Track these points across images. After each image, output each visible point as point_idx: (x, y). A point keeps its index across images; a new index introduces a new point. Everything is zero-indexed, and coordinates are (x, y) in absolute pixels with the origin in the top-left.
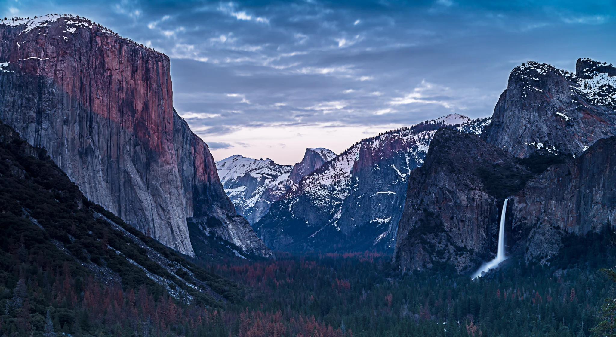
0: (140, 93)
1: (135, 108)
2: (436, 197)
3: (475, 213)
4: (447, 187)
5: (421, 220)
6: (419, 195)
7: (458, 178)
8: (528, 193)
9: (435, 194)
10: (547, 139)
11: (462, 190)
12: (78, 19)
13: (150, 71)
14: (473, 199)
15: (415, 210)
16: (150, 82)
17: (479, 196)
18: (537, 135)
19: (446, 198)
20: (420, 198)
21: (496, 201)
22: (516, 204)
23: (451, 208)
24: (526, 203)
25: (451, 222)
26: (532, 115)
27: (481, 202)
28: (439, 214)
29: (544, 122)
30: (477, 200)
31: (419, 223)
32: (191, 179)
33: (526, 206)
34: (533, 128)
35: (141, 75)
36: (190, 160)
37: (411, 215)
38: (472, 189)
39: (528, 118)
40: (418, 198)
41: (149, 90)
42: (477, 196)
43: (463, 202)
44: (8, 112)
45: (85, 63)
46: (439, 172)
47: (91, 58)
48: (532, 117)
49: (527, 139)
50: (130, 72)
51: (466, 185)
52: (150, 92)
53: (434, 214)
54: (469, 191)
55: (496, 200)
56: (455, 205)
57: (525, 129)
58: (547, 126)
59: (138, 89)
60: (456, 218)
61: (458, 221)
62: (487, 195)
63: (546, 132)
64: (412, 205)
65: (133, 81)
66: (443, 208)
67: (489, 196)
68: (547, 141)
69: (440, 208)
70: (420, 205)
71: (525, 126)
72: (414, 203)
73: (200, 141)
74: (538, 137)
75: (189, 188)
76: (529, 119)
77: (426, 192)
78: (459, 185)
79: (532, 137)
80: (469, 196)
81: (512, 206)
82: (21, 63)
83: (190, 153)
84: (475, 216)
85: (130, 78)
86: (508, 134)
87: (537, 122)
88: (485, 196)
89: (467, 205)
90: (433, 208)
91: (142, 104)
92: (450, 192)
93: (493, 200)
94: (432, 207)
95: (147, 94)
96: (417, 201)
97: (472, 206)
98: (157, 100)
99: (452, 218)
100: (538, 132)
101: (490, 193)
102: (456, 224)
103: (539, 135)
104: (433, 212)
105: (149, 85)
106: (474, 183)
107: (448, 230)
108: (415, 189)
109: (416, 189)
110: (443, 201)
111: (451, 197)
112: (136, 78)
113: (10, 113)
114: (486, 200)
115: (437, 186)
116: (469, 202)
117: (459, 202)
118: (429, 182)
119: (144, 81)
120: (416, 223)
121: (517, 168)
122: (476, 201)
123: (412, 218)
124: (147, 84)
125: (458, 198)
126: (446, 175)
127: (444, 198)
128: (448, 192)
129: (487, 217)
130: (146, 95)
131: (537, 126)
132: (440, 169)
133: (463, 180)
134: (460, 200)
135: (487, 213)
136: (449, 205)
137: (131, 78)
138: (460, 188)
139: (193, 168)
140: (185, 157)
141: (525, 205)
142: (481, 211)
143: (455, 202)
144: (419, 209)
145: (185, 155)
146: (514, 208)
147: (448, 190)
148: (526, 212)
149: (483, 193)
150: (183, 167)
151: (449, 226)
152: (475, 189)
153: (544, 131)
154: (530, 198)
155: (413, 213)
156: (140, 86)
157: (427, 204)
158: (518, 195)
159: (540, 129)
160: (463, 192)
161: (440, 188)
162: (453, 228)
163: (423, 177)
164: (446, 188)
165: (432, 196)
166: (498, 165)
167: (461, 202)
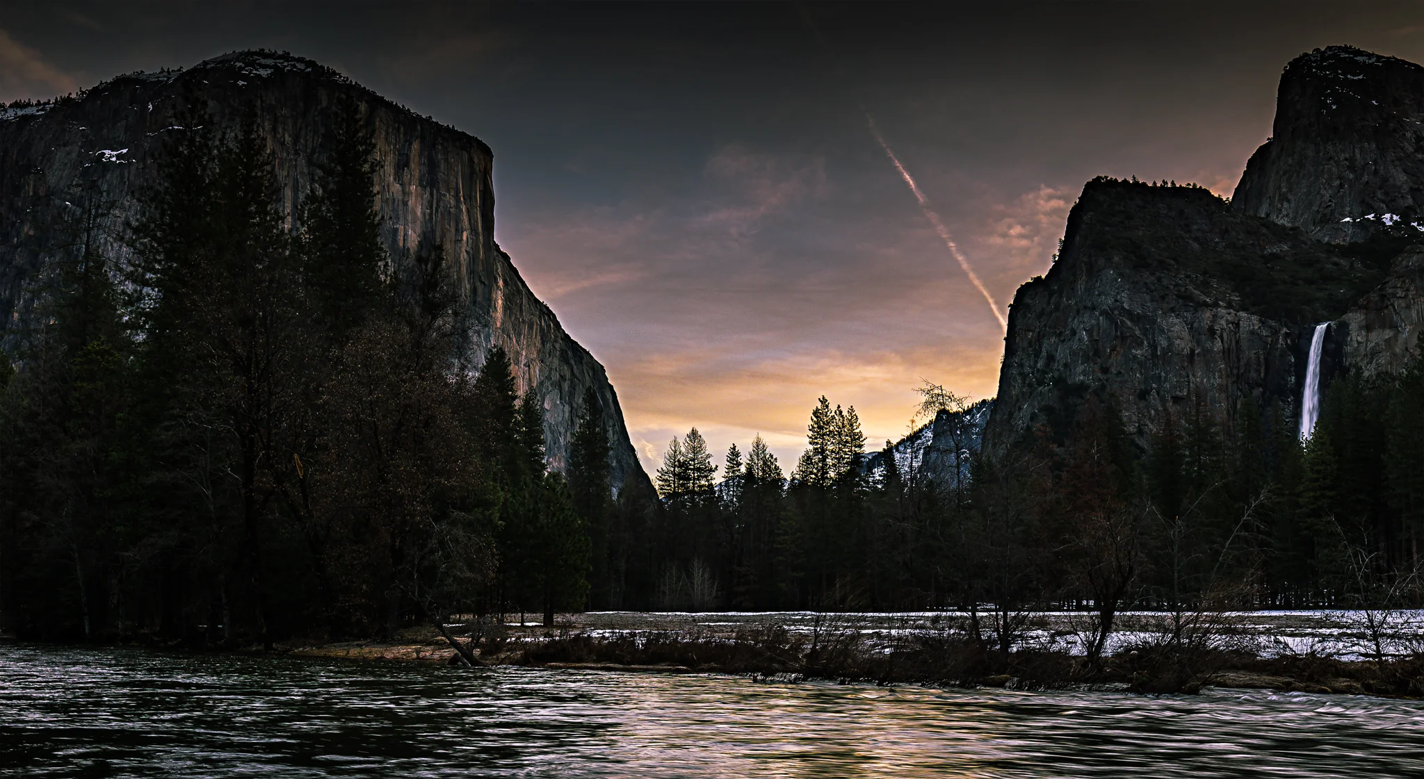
0: (415, 213)
1: (401, 244)
2: (1094, 342)
3: (1220, 371)
4: (1126, 306)
5: (1048, 410)
6: (1040, 347)
7: (1159, 279)
8: (1400, 293)
9: (1090, 333)
10: (1410, 201)
11: (1172, 310)
12: (286, 57)
13: (439, 167)
14: (1212, 332)
15: (1030, 385)
16: (438, 191)
17: (1228, 322)
18: (1379, 194)
19: (1123, 338)
20: (1044, 354)
21: (1287, 335)
22: (1356, 336)
23: (1140, 363)
24: (1394, 327)
25: (1142, 404)
26: (1357, 151)
27: (1237, 342)
28: (1103, 387)
29: (1397, 163)
30: (1225, 335)
31: (1043, 418)
32: (562, 430)
33: (1396, 337)
34: (1366, 178)
35: (417, 174)
36: (561, 392)
37: (1018, 400)
38: (1206, 305)
39: (1346, 159)
40: (1037, 355)
41: (434, 206)
42: (1223, 322)
43: (1178, 342)
44: (112, 244)
45: (287, 138)
46: (1099, 271)
47: (303, 132)
48: (1358, 156)
49: (1348, 209)
50: (393, 164)
51: (1186, 298)
52: (437, 211)
53: (1088, 387)
54: (1196, 311)
55: (1285, 330)
56: (1154, 355)
57: (1341, 186)
58: (1405, 171)
59: (410, 203)
60: (1158, 393)
61: (1163, 400)
62: (1255, 318)
63: (1405, 187)
64: (1020, 374)
65: (397, 187)
66: (1114, 370)
67: (1260, 321)
68: (1409, 208)
69: (1105, 370)
70: (1044, 372)
71: (1340, 178)
72: (1027, 370)
73: (585, 355)
74: (1383, 201)
75: (559, 448)
76: (1351, 160)
77: (1061, 333)
78: (1163, 298)
79: (1363, 201)
80: (1196, 325)
81: (1341, 344)
82: (149, 140)
83: (561, 376)
84: (1219, 381)
85: (392, 178)
86: (1287, 215)
87: (1375, 162)
88: (1250, 321)
89: (1192, 351)
90: (1084, 373)
91: (419, 236)
92: (1136, 319)
93: (1275, 333)
94: (1080, 368)
95: (431, 214)
96: (1036, 362)
97: (1206, 352)
98: (453, 230)
99: (1143, 395)
100: (1380, 188)
101: (1264, 316)
102: (1156, 410)
103: (1387, 194)
104: (1082, 382)
105: (435, 197)
106: (1211, 292)
107: (1132, 429)
108: (1029, 331)
109: (1033, 331)
110: (1113, 350)
111: (1138, 332)
112: (406, 178)
113: (115, 245)
114: (1252, 332)
115: (1094, 308)
116: (1198, 342)
117: (1164, 343)
118: (1069, 305)
119: (424, 187)
120: (1033, 417)
121: (1335, 264)
122: (1221, 337)
123: (1020, 409)
124: (432, 195)
125: (1162, 331)
126: (1121, 275)
127: (1116, 337)
128: (1132, 320)
129: (1259, 385)
130: (427, 217)
131: (1376, 172)
132: (1101, 262)
133: (1176, 285)
134: (1169, 339)
135: (1258, 371)
136: (1135, 357)
137: (395, 179)
138: (1165, 305)
139: (567, 408)
140: (547, 384)
141: (1388, 334)
142: (1238, 368)
143: (1153, 346)
144: (1040, 383)
145: (549, 378)
146: (1348, 349)
147: (1129, 314)
148: (1394, 354)
149: (1243, 314)
150: (543, 403)
151: (1134, 418)
152: (1216, 305)
153: (1399, 184)
154: (1408, 307)
155: (1023, 394)
156: (416, 197)
157: (1066, 365)
158: (1360, 307)
159: (1387, 180)
160: (1178, 315)
161: (1103, 313)
162: (1148, 422)
163: (1053, 300)
164: (1123, 308)
165: (1080, 340)
166: (1274, 256)
167: (1171, 344)
